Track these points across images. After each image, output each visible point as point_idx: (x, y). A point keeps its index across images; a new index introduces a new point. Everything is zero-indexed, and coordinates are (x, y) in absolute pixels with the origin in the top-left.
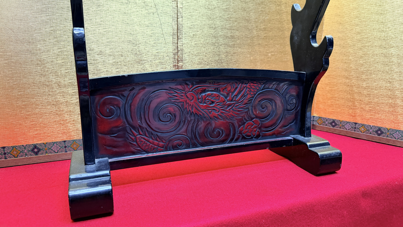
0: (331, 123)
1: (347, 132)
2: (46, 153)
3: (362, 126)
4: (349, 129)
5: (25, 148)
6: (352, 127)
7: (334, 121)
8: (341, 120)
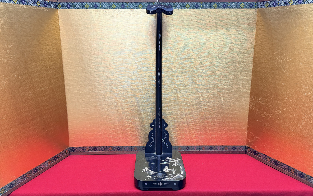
0: (254, 152)
1: (261, 159)
2: (99, 150)
3: (268, 158)
4: (262, 158)
5: (91, 148)
6: (264, 157)
7: (255, 151)
8: (259, 151)
